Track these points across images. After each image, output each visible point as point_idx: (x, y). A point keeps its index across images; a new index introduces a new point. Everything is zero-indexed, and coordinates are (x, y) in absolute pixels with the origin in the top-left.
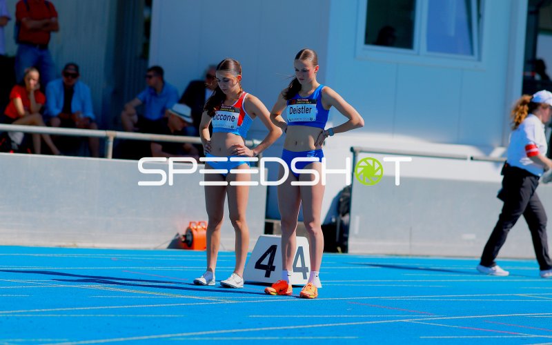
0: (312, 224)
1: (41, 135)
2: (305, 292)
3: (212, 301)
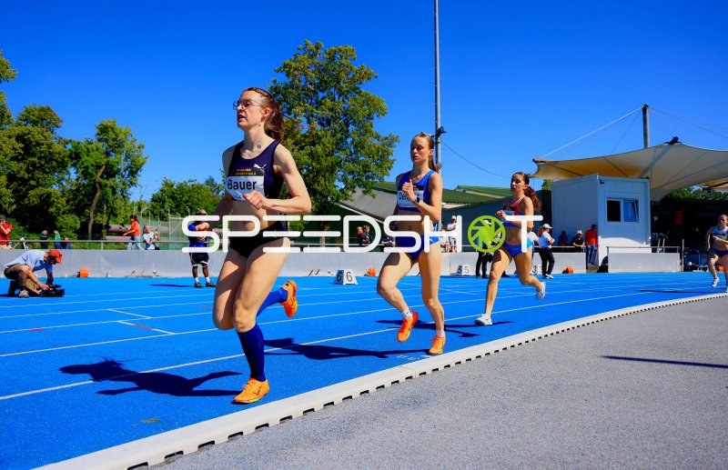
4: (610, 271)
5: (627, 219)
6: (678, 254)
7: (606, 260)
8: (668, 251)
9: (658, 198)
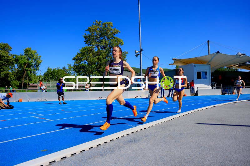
5: (203, 78)
6: (220, 89)
7: (197, 92)
8: (217, 88)
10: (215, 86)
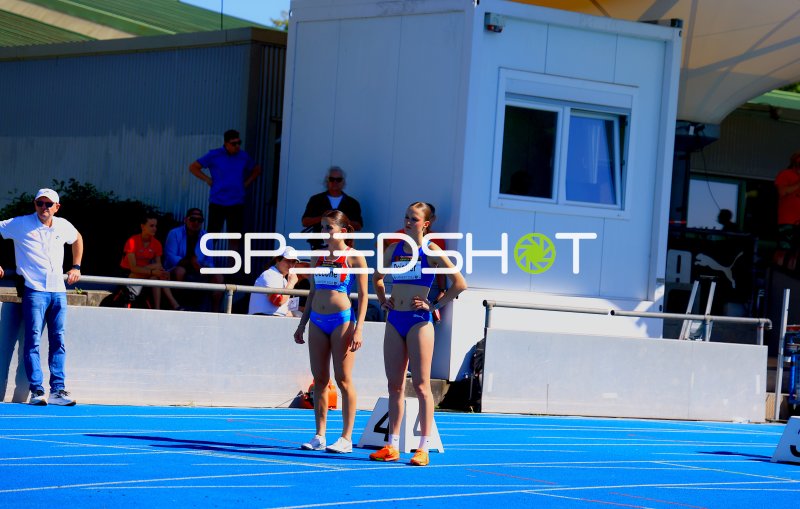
0: (421, 387)
1: (162, 288)
2: (417, 459)
3: (323, 469)
4: (489, 403)
5: (581, 192)
6: (762, 350)
7: (476, 359)
8: (722, 334)
9: (713, 110)
10: (700, 309)
